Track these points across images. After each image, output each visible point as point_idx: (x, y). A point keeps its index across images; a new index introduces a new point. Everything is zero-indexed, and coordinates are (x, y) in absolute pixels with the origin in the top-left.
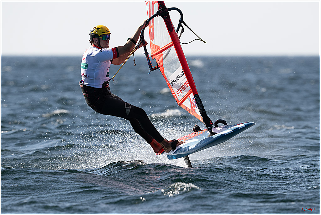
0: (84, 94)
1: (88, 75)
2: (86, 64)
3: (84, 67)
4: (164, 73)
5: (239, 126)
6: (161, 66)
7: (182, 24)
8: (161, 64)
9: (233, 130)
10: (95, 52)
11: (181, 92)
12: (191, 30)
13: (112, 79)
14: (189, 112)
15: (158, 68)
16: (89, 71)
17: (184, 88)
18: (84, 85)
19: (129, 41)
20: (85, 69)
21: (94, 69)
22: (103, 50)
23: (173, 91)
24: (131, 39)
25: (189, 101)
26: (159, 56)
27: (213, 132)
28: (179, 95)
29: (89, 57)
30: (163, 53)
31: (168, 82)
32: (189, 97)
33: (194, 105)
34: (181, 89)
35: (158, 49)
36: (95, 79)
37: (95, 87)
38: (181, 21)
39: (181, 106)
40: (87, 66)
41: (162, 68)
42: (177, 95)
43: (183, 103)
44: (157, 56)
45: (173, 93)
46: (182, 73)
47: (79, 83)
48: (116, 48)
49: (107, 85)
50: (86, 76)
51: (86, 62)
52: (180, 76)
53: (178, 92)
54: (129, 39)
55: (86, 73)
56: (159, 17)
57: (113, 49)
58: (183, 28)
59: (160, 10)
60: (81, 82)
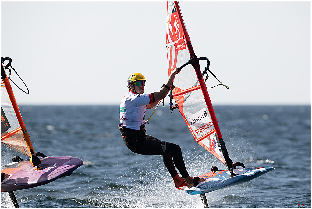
0: (123, 136)
1: (127, 118)
2: (125, 108)
3: (123, 110)
4: (183, 113)
5: (262, 170)
6: (181, 106)
7: (208, 71)
8: (181, 105)
9: (255, 173)
10: (133, 97)
11: (201, 132)
12: (215, 77)
13: (147, 122)
14: (207, 150)
15: (177, 107)
16: (128, 114)
17: (204, 128)
18: (123, 127)
19: (163, 87)
20: (124, 112)
21: (133, 112)
22: (141, 95)
23: (191, 129)
24: (165, 85)
25: (208, 140)
26: (179, 98)
27: (234, 172)
28: (197, 134)
29: (128, 102)
30: (184, 95)
31: (187, 121)
32: (208, 137)
33: (213, 145)
34: (201, 129)
35: (179, 91)
36: (134, 121)
37: (133, 128)
38: (207, 68)
39: (199, 143)
40: (125, 110)
41: (181, 108)
42: (196, 134)
43: (201, 141)
44: (177, 97)
45: (191, 131)
46: (204, 115)
47: (118, 126)
48: (153, 94)
49: (144, 128)
50: (125, 119)
51: (125, 106)
52: (201, 117)
53: (197, 131)
54: (164, 85)
55: (125, 116)
56: (190, 66)
57: (149, 94)
58: (208, 75)
59: (191, 60)
60: (120, 125)
